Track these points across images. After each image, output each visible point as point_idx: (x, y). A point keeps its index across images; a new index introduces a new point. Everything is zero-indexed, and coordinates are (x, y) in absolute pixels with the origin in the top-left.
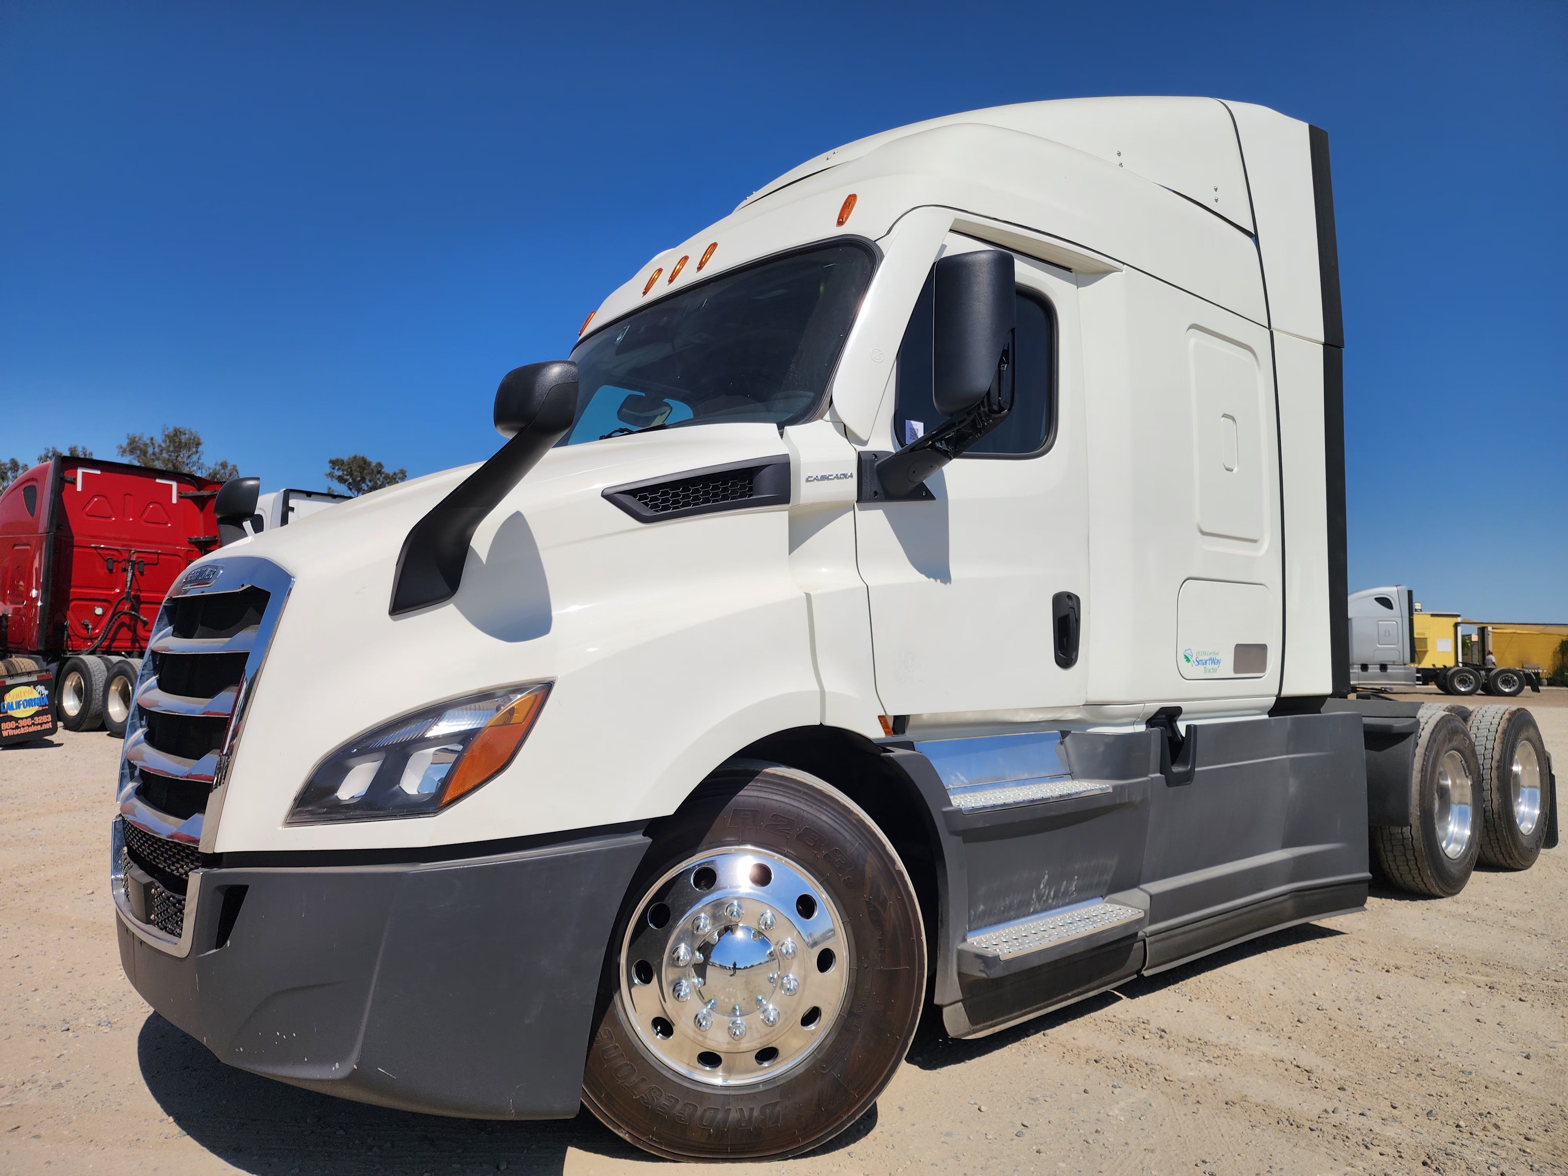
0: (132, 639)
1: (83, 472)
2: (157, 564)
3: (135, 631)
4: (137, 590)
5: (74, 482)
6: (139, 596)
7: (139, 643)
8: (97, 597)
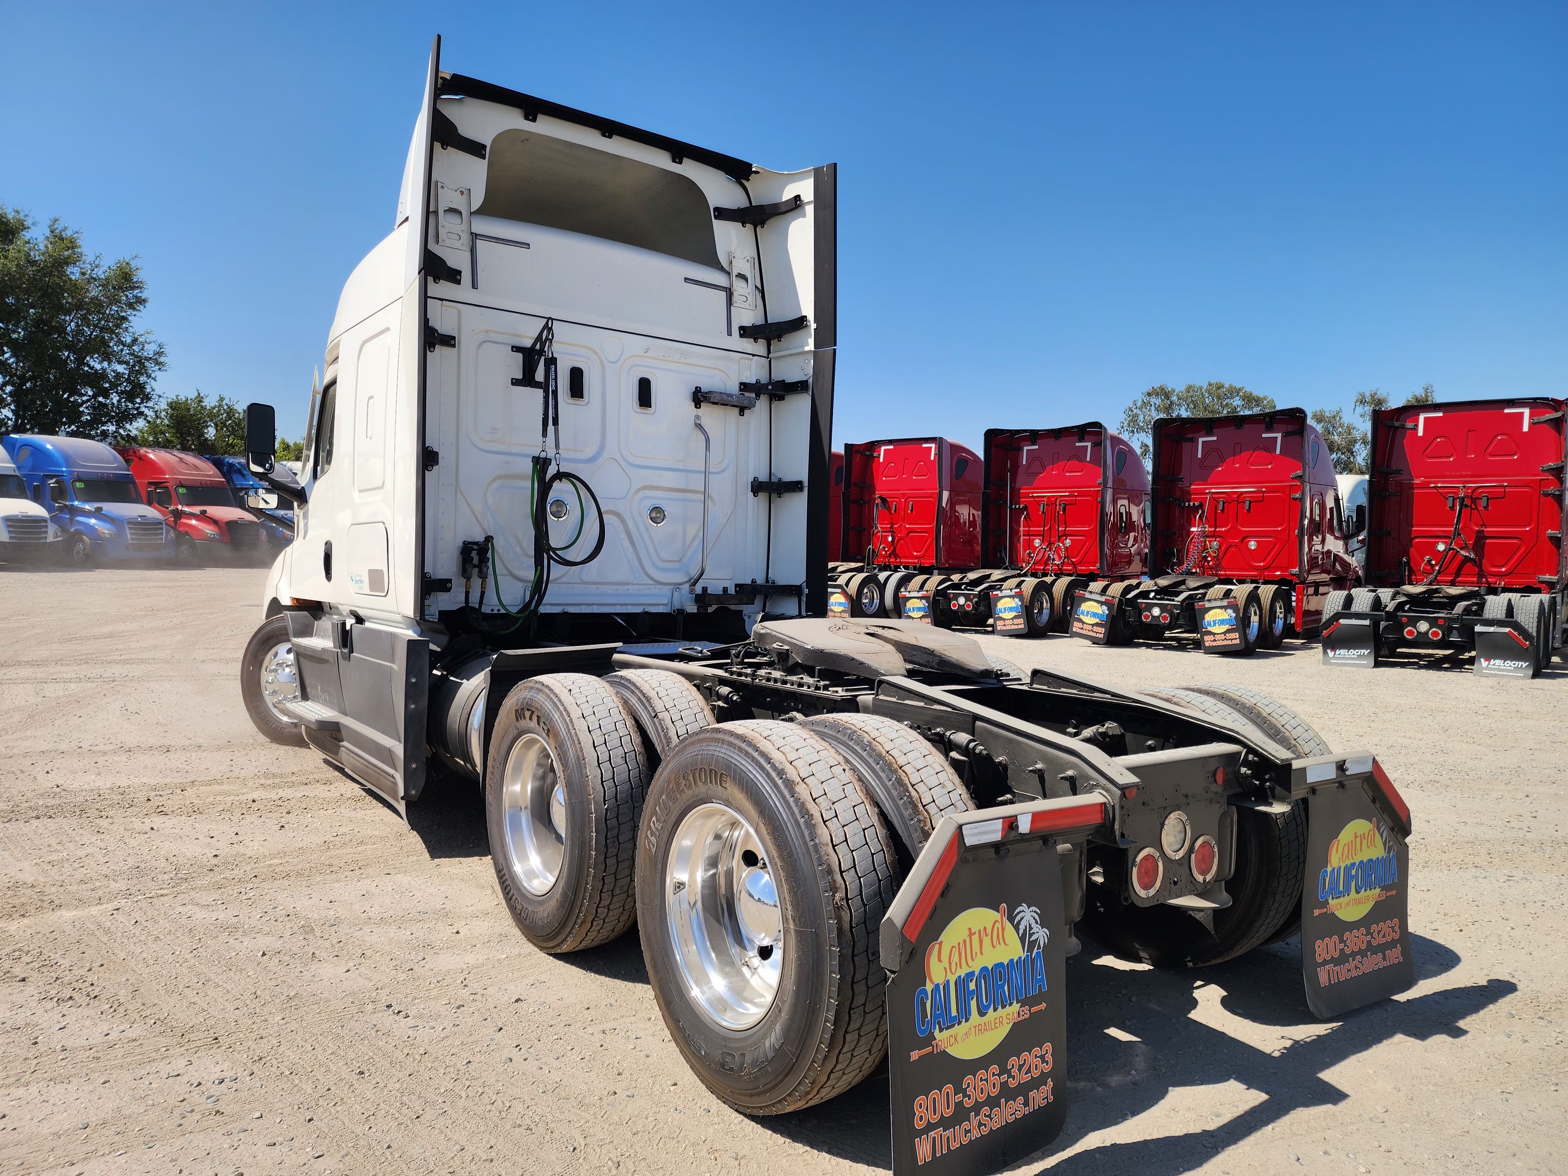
0: (1478, 574)
1: (1425, 418)
2: (1503, 497)
3: (1480, 567)
4: (1482, 525)
5: (1416, 428)
6: (1483, 531)
7: (1486, 578)
8: (1441, 534)
